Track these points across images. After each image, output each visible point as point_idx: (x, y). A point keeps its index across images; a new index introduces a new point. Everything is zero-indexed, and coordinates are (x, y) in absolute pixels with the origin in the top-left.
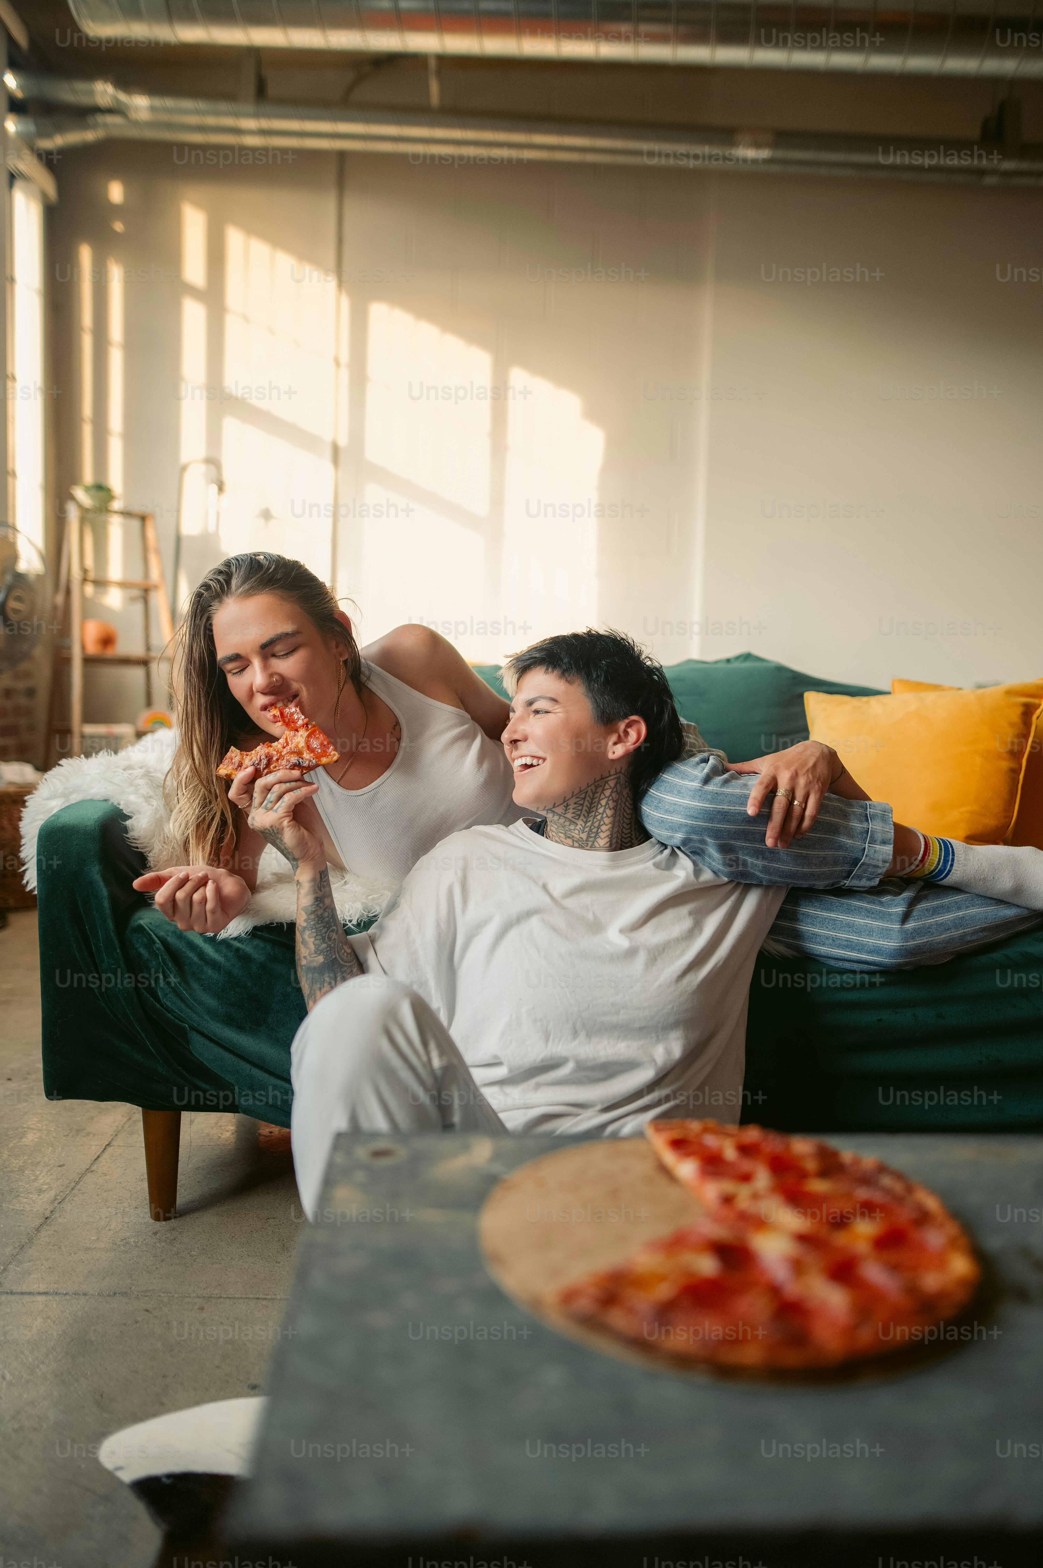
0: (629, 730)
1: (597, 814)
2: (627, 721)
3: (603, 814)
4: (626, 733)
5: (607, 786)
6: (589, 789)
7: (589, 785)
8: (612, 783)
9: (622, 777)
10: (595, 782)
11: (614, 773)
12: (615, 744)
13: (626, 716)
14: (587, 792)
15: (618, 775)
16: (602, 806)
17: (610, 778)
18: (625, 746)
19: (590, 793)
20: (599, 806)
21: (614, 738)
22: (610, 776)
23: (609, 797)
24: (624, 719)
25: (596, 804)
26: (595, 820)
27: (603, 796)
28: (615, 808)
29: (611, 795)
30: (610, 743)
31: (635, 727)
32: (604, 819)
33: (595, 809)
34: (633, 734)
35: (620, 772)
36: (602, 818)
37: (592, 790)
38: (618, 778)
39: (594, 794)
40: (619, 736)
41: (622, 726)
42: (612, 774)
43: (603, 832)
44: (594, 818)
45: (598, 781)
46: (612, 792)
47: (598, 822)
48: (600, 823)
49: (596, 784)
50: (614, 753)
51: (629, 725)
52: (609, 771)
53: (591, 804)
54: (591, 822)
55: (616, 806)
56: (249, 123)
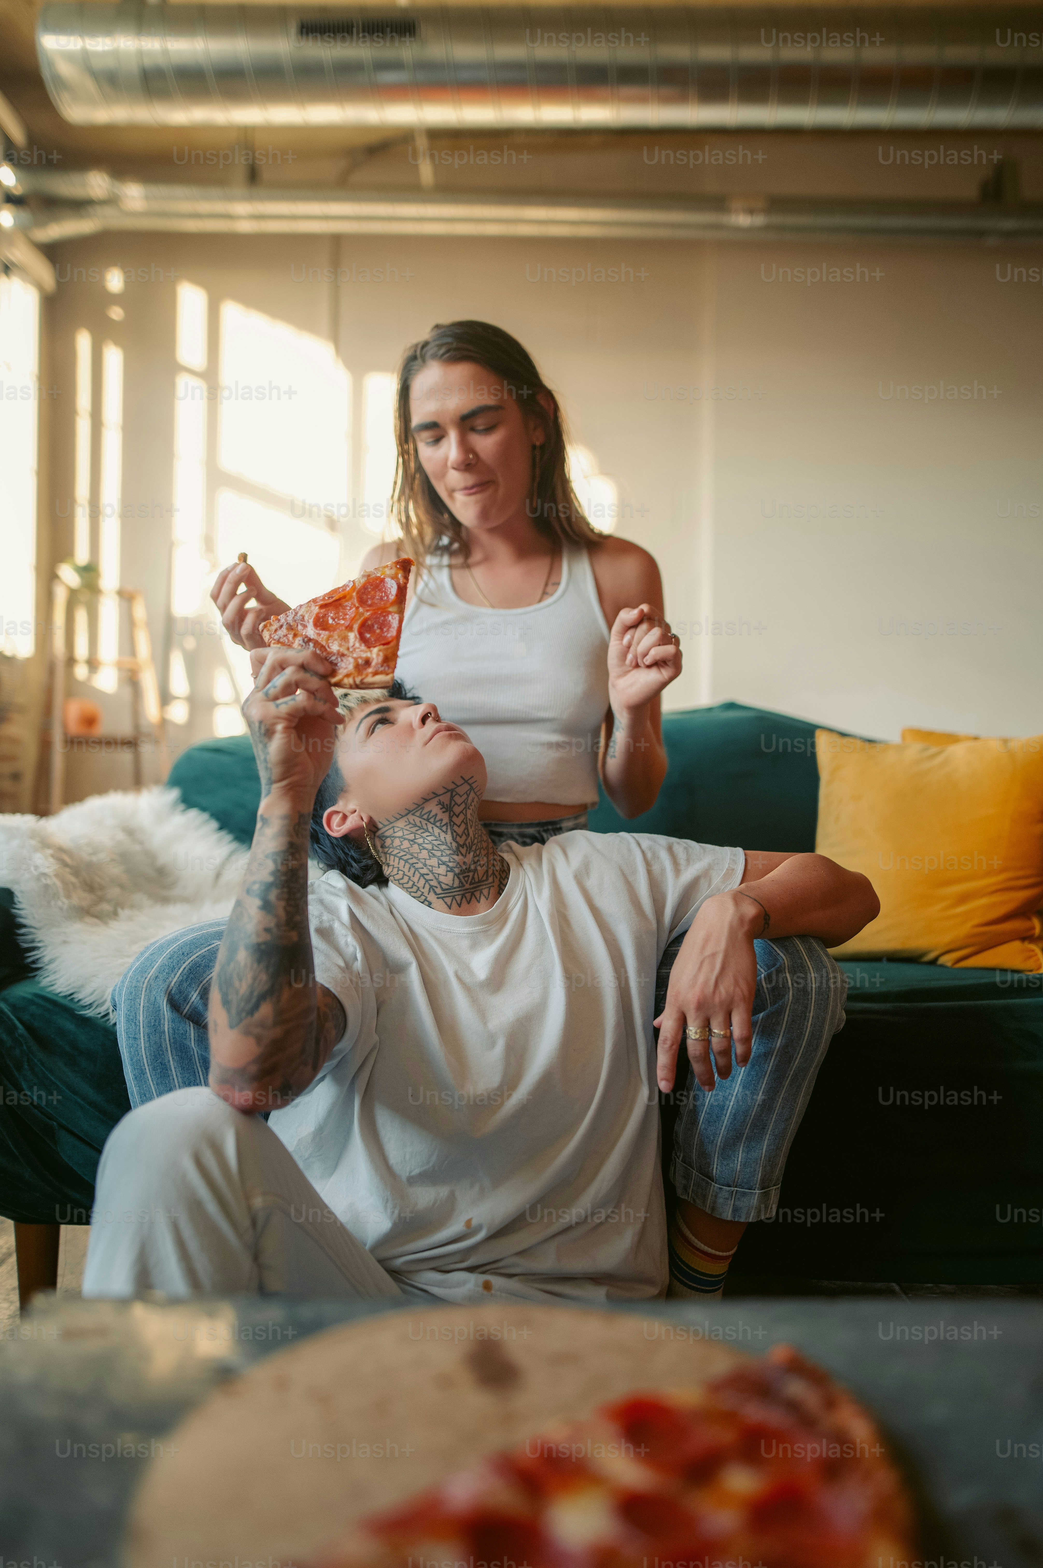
56: (241, 208)
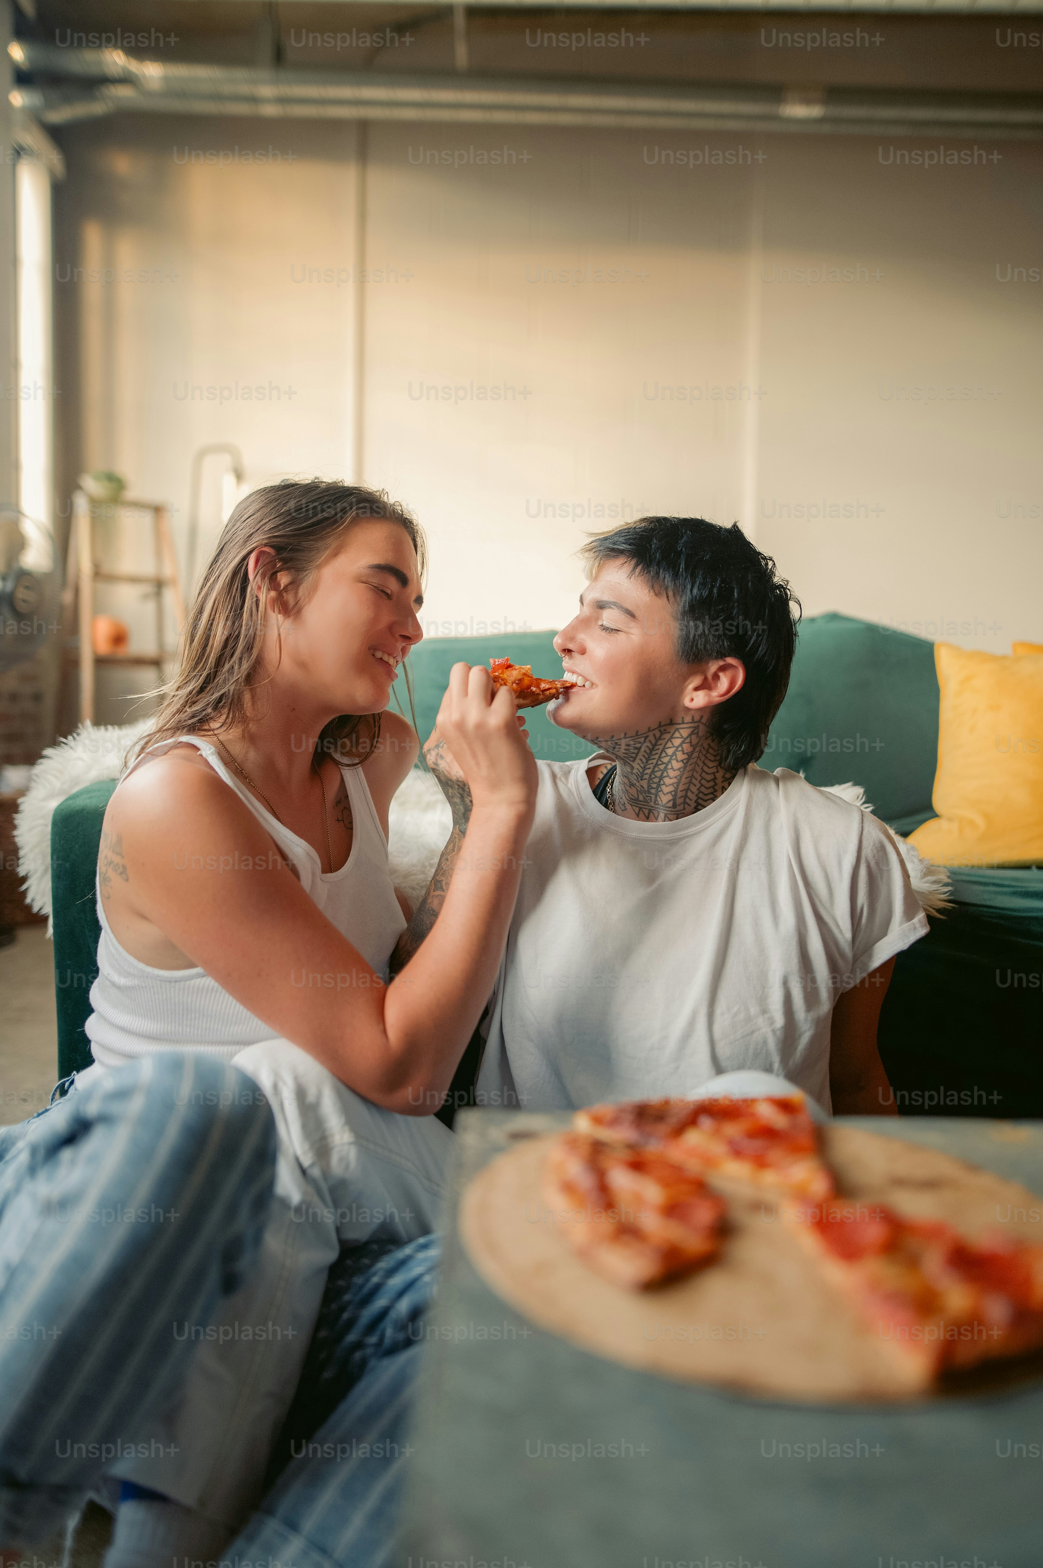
0: (721, 674)
1: (660, 762)
2: (721, 663)
3: (667, 765)
4: (716, 677)
5: (677, 735)
6: (651, 734)
7: (651, 729)
8: (685, 733)
9: (702, 727)
10: (660, 726)
11: (691, 721)
12: (696, 689)
13: (721, 655)
14: (646, 737)
15: (696, 725)
16: (668, 756)
17: (682, 726)
18: (709, 696)
19: (651, 738)
20: (664, 754)
21: (696, 681)
22: (683, 723)
23: (678, 747)
24: (716, 658)
25: (659, 752)
26: (656, 769)
27: (669, 744)
28: (690, 755)
29: (681, 745)
30: (691, 686)
31: (729, 673)
32: (668, 771)
33: (657, 757)
34: (724, 683)
35: (699, 721)
36: (666, 768)
37: (654, 735)
38: (697, 728)
39: (657, 740)
40: (706, 679)
41: (713, 667)
42: (686, 721)
43: (666, 786)
44: (655, 767)
45: (665, 725)
46: (683, 742)
47: (661, 772)
48: (663, 773)
49: (662, 729)
50: (692, 700)
51: (723, 669)
52: (683, 718)
53: (652, 750)
54: (650, 770)
55: (692, 753)
56: (267, 91)
